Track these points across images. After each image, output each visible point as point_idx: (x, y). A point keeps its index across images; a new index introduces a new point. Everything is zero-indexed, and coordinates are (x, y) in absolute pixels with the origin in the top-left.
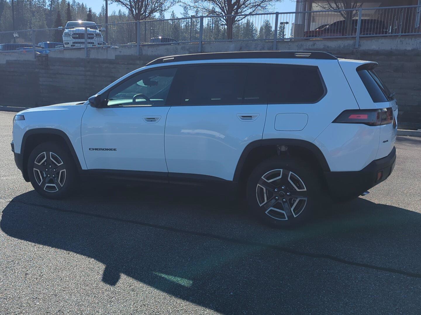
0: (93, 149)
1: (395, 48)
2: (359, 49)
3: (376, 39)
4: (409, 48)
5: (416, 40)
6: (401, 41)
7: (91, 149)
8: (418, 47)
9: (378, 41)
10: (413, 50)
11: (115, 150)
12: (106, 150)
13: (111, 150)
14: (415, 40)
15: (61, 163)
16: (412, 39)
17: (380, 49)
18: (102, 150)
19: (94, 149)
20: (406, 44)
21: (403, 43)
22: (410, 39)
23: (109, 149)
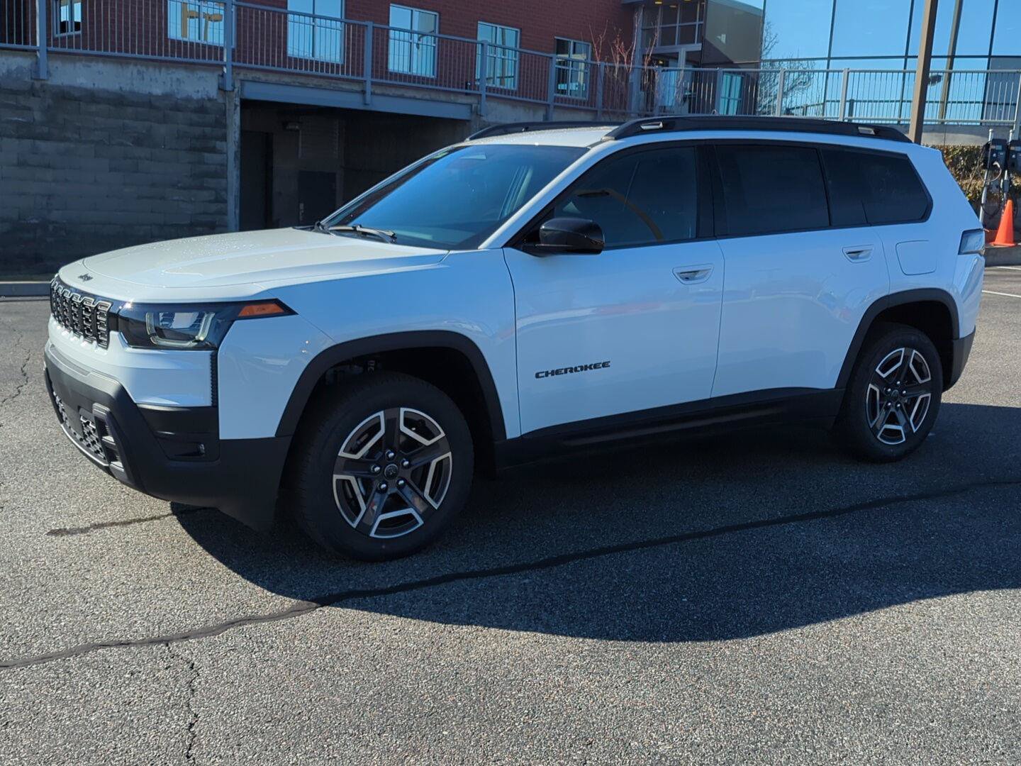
0: (547, 374)
1: (128, 89)
2: (49, 83)
3: (83, 62)
4: (157, 91)
5: (170, 72)
6: (139, 72)
7: (540, 375)
8: (176, 91)
9: (89, 67)
10: (166, 96)
11: (605, 365)
12: (582, 370)
13: (596, 366)
14: (169, 74)
15: (440, 433)
16: (160, 72)
17: (96, 86)
18: (571, 371)
19: (550, 372)
20: (151, 80)
21: (143, 79)
22: (157, 70)
23: (591, 366)
